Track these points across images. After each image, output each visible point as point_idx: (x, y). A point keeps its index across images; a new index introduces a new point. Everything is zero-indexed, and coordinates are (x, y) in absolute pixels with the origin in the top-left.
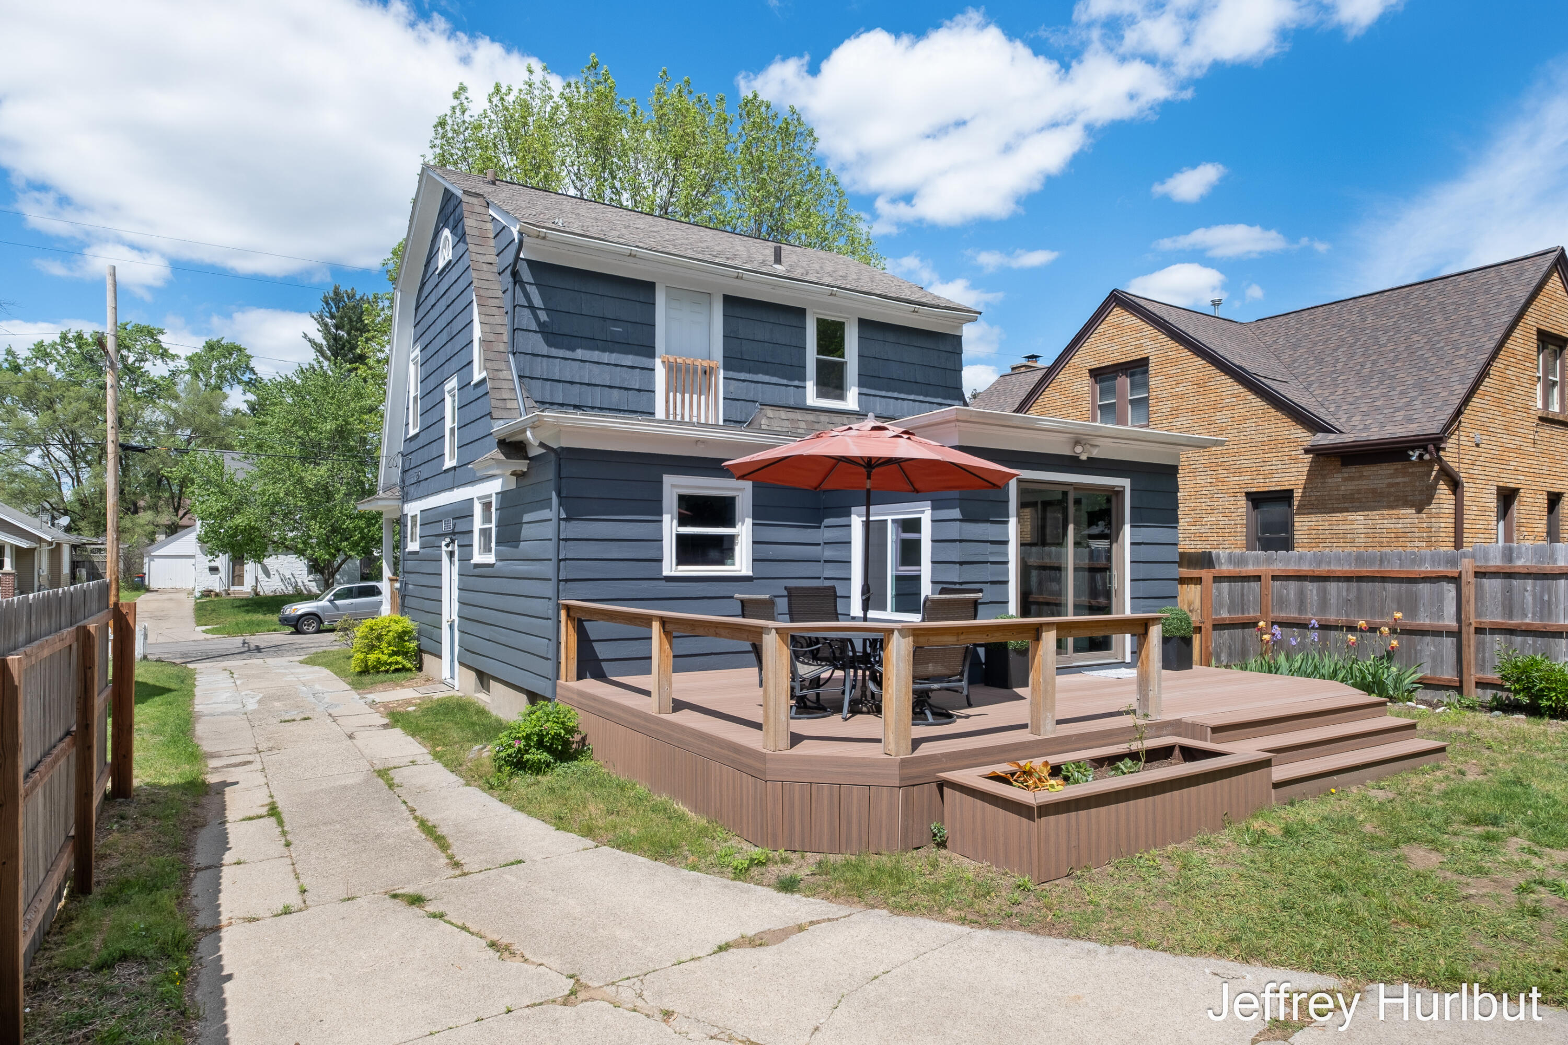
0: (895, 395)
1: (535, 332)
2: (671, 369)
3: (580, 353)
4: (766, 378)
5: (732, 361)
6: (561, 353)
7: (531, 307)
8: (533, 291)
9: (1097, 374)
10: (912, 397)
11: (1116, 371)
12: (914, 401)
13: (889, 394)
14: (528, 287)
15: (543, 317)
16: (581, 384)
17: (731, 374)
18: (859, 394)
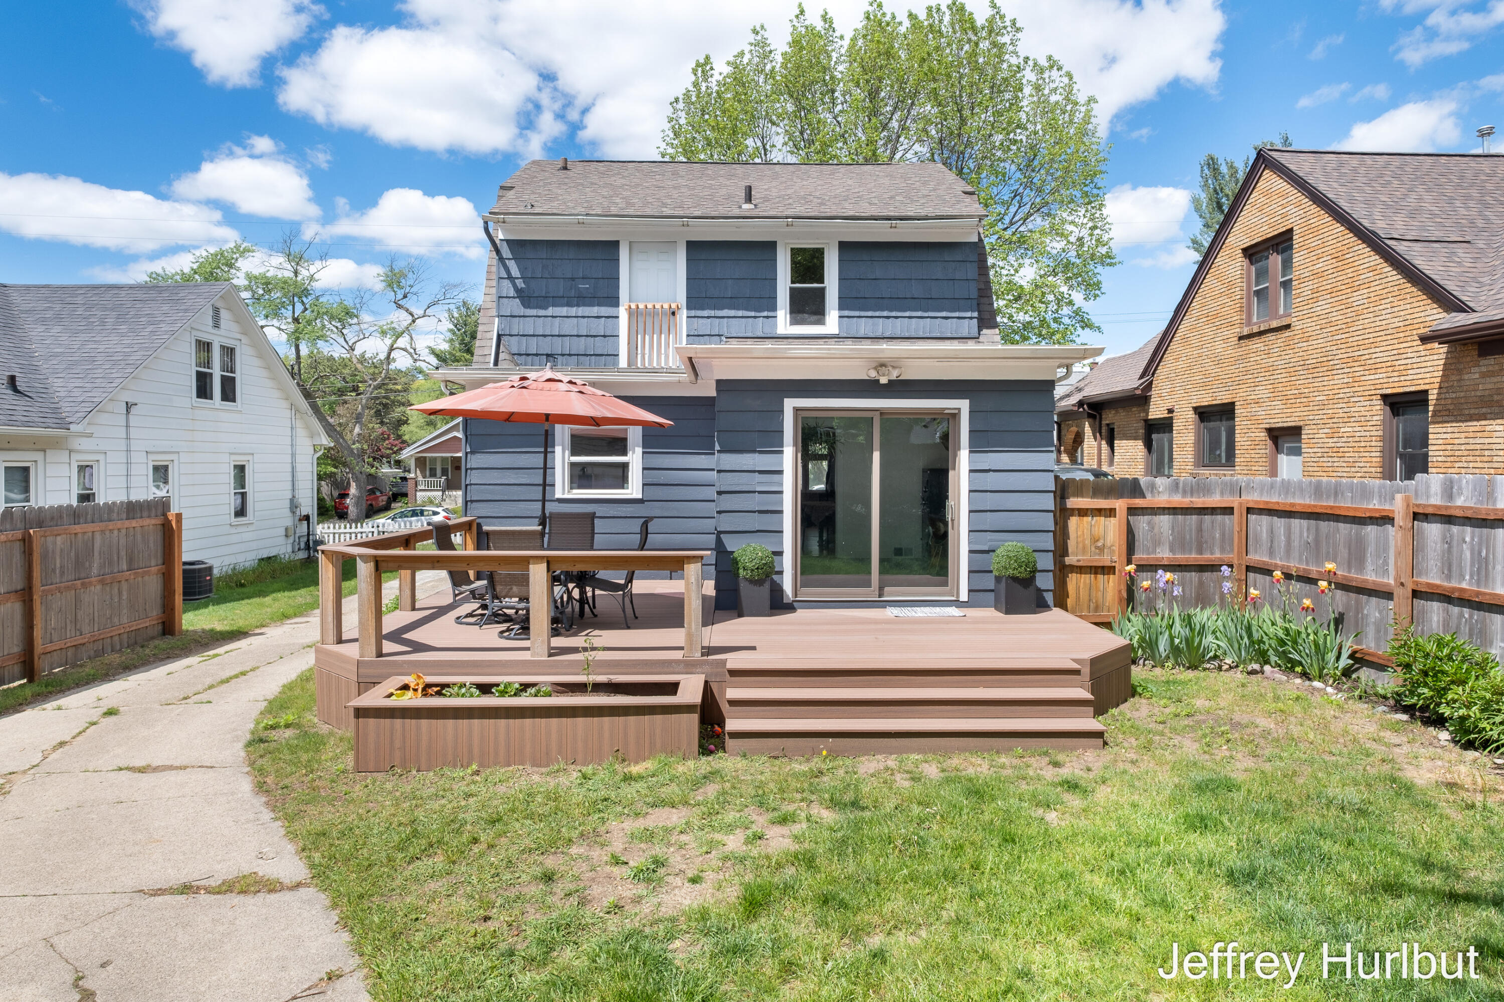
0: (885, 313)
1: (514, 297)
2: (633, 314)
3: (551, 311)
4: (732, 313)
5: (695, 301)
6: (533, 312)
7: (510, 277)
8: (513, 266)
9: (1252, 253)
10: (907, 314)
11: (1267, 249)
12: (910, 317)
13: (877, 314)
14: (507, 261)
15: (520, 284)
16: (552, 336)
17: (693, 313)
18: (840, 317)
